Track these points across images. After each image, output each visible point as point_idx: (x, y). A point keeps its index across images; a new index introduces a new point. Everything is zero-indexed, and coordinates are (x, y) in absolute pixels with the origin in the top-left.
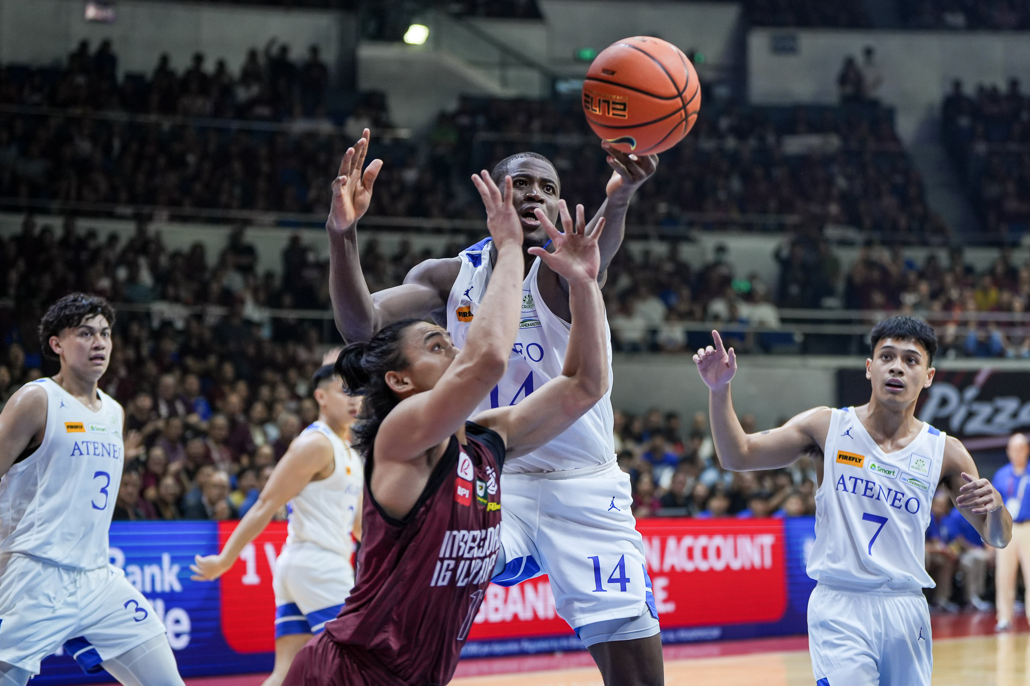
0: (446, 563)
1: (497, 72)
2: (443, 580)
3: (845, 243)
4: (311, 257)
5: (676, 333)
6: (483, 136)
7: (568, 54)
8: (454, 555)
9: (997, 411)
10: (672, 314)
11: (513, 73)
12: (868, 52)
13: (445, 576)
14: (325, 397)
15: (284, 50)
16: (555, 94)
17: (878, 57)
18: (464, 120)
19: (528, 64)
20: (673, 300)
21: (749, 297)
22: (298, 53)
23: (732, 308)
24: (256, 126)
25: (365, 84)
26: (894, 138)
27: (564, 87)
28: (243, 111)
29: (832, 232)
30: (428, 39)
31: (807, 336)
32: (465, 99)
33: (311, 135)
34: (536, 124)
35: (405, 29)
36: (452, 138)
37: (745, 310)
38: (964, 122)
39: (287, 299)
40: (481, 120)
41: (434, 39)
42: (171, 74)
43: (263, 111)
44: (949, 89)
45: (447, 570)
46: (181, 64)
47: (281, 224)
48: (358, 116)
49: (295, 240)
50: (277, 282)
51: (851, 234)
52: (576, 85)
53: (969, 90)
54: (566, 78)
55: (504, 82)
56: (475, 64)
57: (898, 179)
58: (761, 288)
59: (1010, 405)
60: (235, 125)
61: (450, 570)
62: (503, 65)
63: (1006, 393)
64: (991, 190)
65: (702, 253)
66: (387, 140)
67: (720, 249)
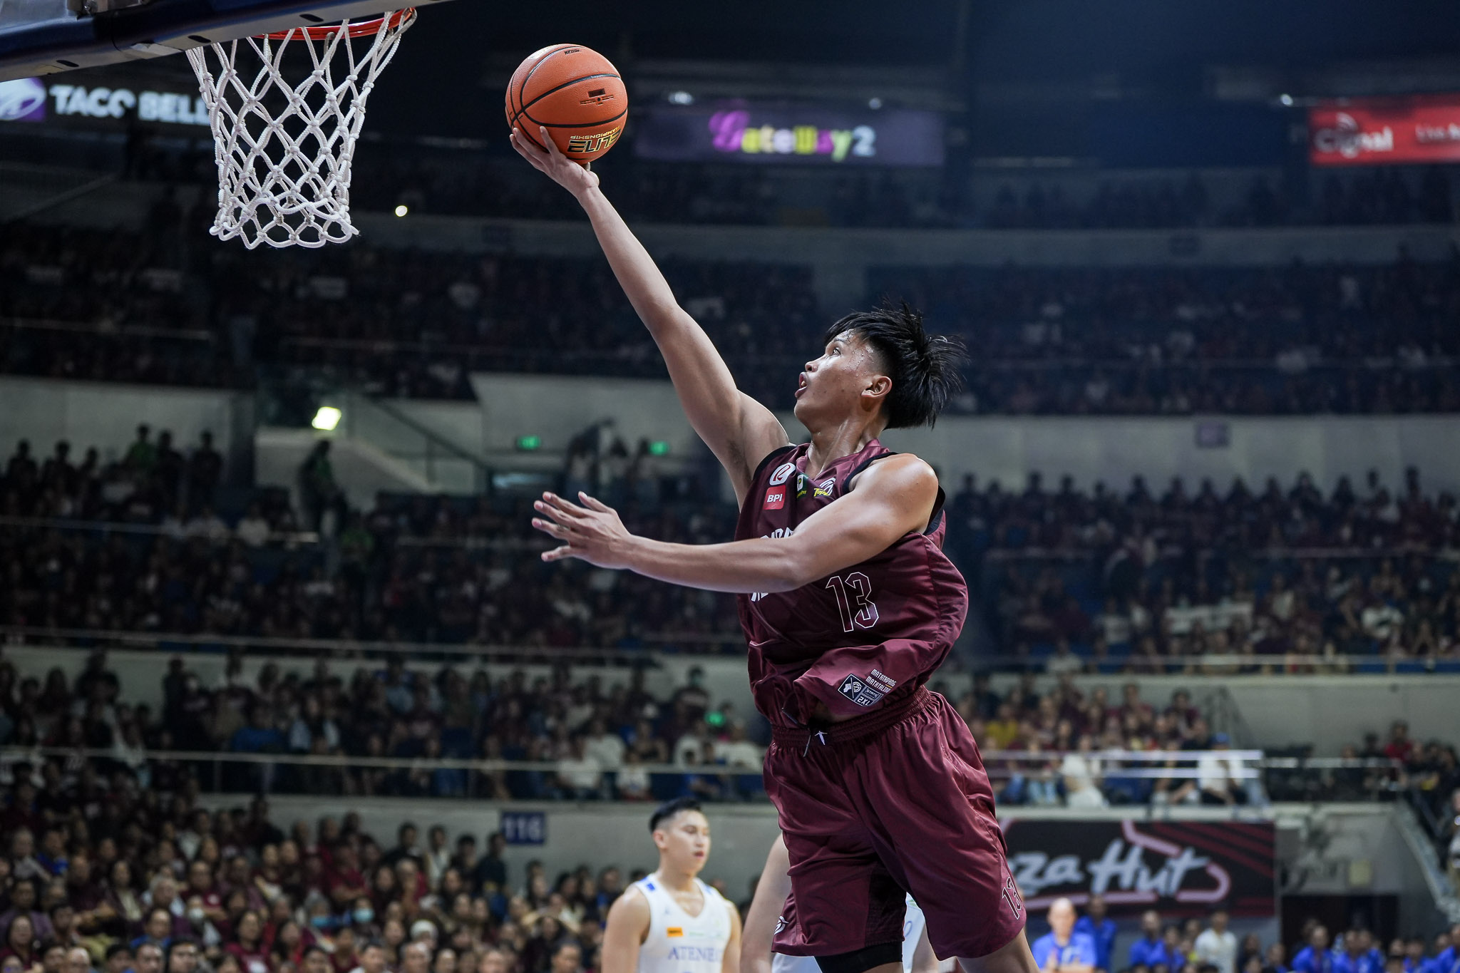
1: (422, 464)
4: (193, 685)
5: (636, 776)
6: (406, 540)
7: (508, 443)
9: (1020, 868)
10: (630, 755)
11: (440, 465)
14: (666, 838)
15: (166, 437)
16: (492, 489)
18: (384, 521)
19: (462, 455)
20: (632, 738)
21: (724, 732)
22: (184, 441)
23: (707, 747)
24: (132, 528)
25: (264, 478)
27: (501, 482)
28: (119, 511)
30: (340, 424)
32: (383, 496)
35: (314, 412)
36: (367, 542)
37: (721, 749)
38: (976, 523)
39: (166, 738)
40: (403, 520)
41: (347, 424)
42: (31, 465)
43: (142, 509)
44: (961, 483)
46: (42, 452)
47: (162, 647)
48: (252, 517)
49: (176, 665)
50: (155, 716)
52: (517, 479)
53: (981, 485)
54: (505, 472)
55: (431, 476)
56: (396, 454)
58: (739, 723)
59: (1035, 861)
60: (107, 527)
62: (430, 456)
63: (1030, 848)
64: (1009, 606)
65: (670, 680)
66: (292, 544)
67: (696, 672)
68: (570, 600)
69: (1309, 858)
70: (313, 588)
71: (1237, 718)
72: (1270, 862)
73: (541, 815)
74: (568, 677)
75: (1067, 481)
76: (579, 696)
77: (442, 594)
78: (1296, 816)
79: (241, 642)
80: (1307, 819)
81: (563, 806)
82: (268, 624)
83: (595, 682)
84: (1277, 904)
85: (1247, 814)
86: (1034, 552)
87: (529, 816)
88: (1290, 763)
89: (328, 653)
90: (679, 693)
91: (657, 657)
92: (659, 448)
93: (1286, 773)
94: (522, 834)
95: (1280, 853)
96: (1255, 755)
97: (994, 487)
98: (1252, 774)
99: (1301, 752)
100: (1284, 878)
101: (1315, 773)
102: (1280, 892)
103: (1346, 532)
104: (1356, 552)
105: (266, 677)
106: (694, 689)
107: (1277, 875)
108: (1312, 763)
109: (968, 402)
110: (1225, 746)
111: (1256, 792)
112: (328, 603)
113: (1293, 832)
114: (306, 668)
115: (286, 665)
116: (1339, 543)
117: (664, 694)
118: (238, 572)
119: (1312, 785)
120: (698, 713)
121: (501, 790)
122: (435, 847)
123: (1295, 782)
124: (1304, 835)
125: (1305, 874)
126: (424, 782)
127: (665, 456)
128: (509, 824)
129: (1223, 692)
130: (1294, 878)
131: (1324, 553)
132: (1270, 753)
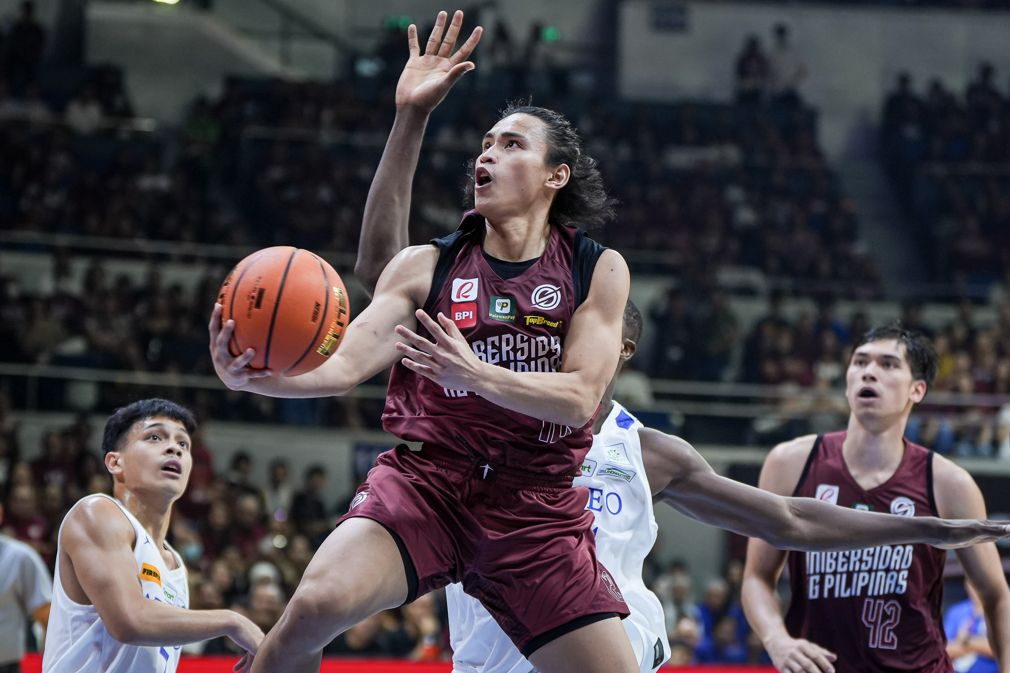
1: (276, 45)
3: (746, 292)
4: (13, 291)
6: (253, 131)
11: (297, 47)
12: (781, 32)
17: (795, 37)
19: (321, 35)
25: (95, 55)
26: (816, 153)
27: (364, 68)
29: (729, 276)
31: (688, 417)
32: (232, 81)
33: (20, 124)
34: (327, 116)
36: (212, 133)
38: (912, 132)
40: (251, 109)
44: (892, 85)
48: (84, 101)
51: (755, 278)
53: (919, 87)
55: (286, 58)
56: (247, 32)
57: (818, 207)
62: (285, 35)
64: (945, 227)
66: (124, 134)
68: (441, 205)
70: (147, 182)
77: (291, 194)
79: (63, 240)
82: (93, 221)
86: (976, 167)
89: (161, 258)
97: (936, 87)
105: (91, 281)
112: (165, 201)
114: (138, 272)
115: (114, 269)
118: (61, 160)
121: (354, 419)
122: (276, 483)
126: (265, 407)
127: (558, 44)
128: (361, 458)
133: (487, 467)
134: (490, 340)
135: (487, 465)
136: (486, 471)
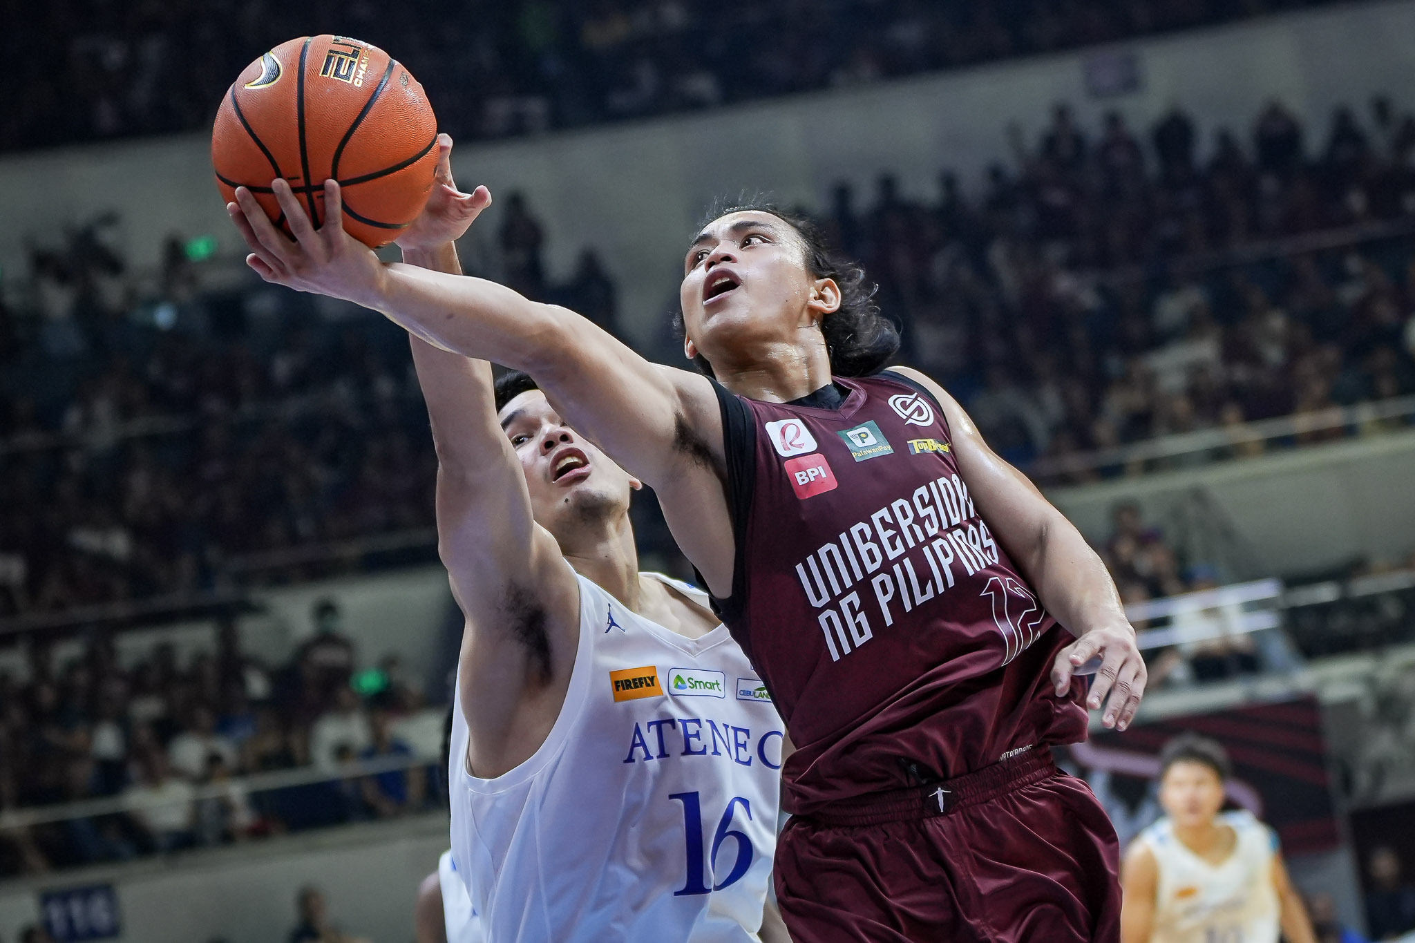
0: (843, 603)
2: (861, 633)
8: (849, 584)
13: (859, 626)
45: (854, 614)
61: (860, 611)
65: (283, 630)
67: (326, 610)
68: (98, 527)
69: (1382, 744)
71: (1228, 534)
72: (1316, 758)
73: (107, 890)
74: (112, 653)
75: (888, 184)
76: (139, 682)
78: (1352, 679)
80: (1370, 680)
81: (139, 868)
83: (165, 652)
84: (1342, 826)
85: (1270, 688)
87: (86, 893)
88: (1326, 593)
90: (305, 650)
91: (257, 595)
92: (200, 248)
93: (1323, 610)
94: (80, 924)
95: (1334, 741)
96: (1266, 590)
98: (1265, 621)
99: (1343, 573)
100: (1348, 782)
101: (1369, 605)
102: (1344, 806)
103: (1356, 201)
104: (1376, 228)
106: (327, 638)
107: (1333, 779)
108: (1363, 587)
109: (702, 85)
110: (1215, 583)
111: (1279, 649)
113: (1349, 706)
116: (1348, 220)
117: (277, 655)
119: (1369, 624)
120: (340, 676)
121: (34, 859)
123: (1341, 623)
124: (1368, 706)
125: (1380, 771)
127: (214, 261)
128: (56, 913)
129: (1198, 495)
130: (1363, 780)
131: (1330, 239)
132: (1292, 581)
133: (940, 792)
134: (875, 517)
135: (939, 789)
136: (941, 799)
